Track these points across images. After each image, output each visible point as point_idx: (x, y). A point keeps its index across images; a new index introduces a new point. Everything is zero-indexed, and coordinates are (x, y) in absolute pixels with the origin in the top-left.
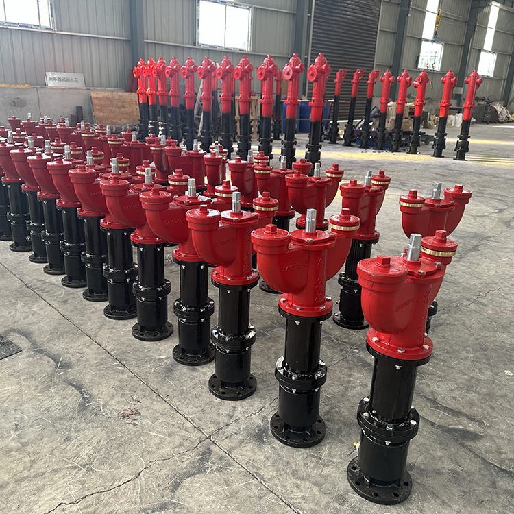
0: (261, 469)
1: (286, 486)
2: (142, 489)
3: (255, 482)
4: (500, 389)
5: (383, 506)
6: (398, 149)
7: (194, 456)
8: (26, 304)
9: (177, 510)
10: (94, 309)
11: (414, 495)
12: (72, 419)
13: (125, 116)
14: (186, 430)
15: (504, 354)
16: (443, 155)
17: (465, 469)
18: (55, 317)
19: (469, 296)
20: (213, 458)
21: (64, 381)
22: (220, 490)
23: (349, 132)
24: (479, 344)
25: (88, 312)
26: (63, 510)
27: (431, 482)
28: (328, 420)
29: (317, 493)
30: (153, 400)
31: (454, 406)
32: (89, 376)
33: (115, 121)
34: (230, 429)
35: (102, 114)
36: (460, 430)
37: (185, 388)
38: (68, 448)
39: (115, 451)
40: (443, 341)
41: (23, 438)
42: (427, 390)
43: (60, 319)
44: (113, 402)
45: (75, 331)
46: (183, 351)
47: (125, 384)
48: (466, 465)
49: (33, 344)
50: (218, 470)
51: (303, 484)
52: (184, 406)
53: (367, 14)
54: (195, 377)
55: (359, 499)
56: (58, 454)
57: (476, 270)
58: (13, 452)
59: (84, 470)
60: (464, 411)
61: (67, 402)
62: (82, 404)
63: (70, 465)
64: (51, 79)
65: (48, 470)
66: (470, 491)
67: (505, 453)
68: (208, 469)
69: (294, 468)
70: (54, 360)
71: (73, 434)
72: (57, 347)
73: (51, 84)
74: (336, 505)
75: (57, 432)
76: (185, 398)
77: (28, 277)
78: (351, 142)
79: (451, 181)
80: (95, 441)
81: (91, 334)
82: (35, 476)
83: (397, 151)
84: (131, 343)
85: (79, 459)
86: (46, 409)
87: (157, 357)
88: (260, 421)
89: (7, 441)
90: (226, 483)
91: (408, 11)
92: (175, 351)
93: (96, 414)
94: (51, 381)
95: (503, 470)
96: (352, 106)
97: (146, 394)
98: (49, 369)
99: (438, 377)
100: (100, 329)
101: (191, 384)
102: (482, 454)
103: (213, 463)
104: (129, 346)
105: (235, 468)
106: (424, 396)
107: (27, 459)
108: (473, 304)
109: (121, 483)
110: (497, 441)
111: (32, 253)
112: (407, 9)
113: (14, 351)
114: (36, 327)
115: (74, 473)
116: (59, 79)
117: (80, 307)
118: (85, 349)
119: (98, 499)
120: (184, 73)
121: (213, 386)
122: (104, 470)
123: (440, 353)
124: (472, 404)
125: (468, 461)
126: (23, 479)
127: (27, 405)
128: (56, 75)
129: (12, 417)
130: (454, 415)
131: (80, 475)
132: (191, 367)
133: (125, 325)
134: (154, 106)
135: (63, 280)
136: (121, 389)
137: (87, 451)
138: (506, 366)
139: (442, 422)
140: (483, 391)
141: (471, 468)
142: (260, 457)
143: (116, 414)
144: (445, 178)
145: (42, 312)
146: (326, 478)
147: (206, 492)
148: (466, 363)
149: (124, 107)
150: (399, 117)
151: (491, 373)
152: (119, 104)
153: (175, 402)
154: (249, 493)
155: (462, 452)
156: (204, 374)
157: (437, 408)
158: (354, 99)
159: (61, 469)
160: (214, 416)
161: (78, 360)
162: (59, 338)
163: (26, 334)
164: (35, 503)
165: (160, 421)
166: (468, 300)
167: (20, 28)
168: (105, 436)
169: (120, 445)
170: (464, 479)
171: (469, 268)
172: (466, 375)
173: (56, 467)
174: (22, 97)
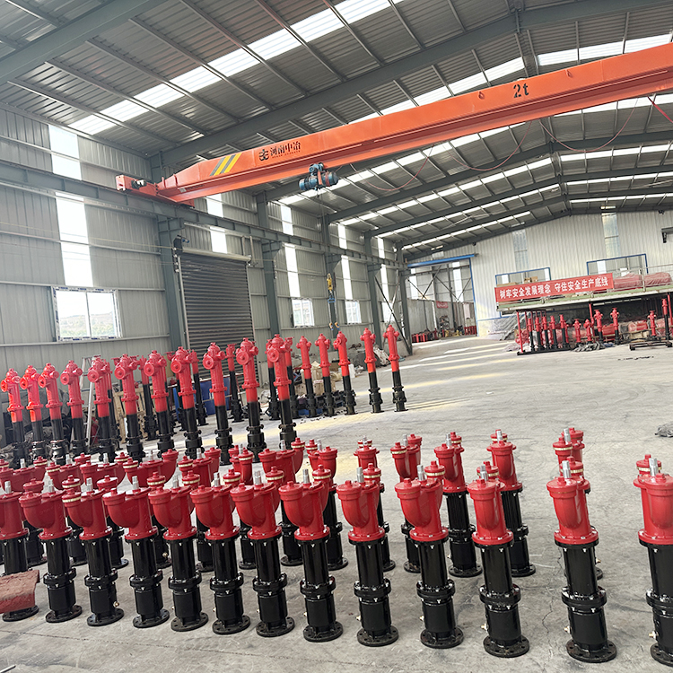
16: (382, 409)
83: (333, 414)
91: (274, 274)
112: (272, 272)
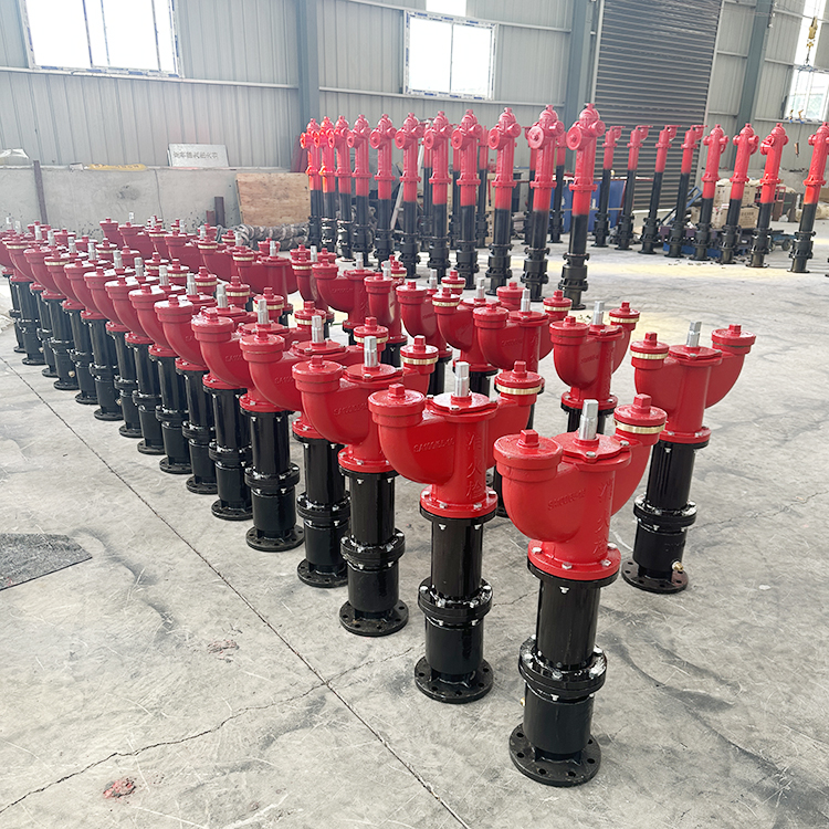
0: (388, 727)
1: (419, 752)
2: (222, 744)
3: (378, 743)
4: (781, 642)
5: (550, 788)
6: (730, 259)
7: (301, 706)
8: (106, 495)
9: (264, 772)
10: (199, 505)
11: (600, 777)
12: (145, 650)
13: (289, 211)
14: (297, 672)
15: (807, 591)
16: (807, 269)
17: (689, 748)
18: (144, 514)
19: (778, 501)
20: (326, 709)
21: (142, 600)
22: (327, 750)
23: (650, 231)
24: (771, 575)
25: (191, 508)
26: (117, 761)
27: (633, 763)
28: (500, 670)
29: (461, 764)
30: (260, 631)
31: (699, 661)
32: (178, 595)
33: (273, 219)
34: (358, 674)
35: (253, 209)
36: (700, 696)
37: (306, 617)
38: (135, 686)
39: (195, 694)
40: (712, 569)
41: (78, 671)
42: (664, 637)
43: (151, 517)
44: (204, 631)
45: (168, 534)
46: (312, 567)
47: (223, 608)
48: (693, 743)
49: (108, 550)
50: (330, 726)
51: (443, 751)
52: (301, 641)
53: (695, 26)
54: (323, 603)
55: (519, 776)
56: (119, 693)
57: (805, 460)
58: (63, 688)
59: (151, 715)
60: (714, 669)
61: (142, 628)
62: (161, 632)
63: (134, 708)
64: (176, 155)
65: (105, 713)
66: (687, 777)
67: (758, 731)
68: (316, 723)
69: (436, 729)
70: (134, 572)
71: (144, 670)
72: (139, 555)
73: (177, 162)
74: (483, 781)
75: (122, 665)
76: (304, 630)
77: (114, 457)
78: (653, 246)
79: (809, 314)
80: (171, 680)
81: (190, 539)
82: (87, 719)
84: (242, 553)
85: (147, 701)
86: (113, 636)
87: (276, 574)
88: (403, 666)
89: (58, 673)
90: (338, 742)
91: (770, 18)
92: (301, 567)
93: (178, 646)
94: (125, 599)
95: (747, 753)
96: (657, 186)
97: (251, 622)
98: (124, 584)
99: (689, 619)
100: (203, 532)
101: (316, 612)
102: (723, 730)
103: (325, 716)
104: (240, 556)
105: (354, 724)
106: (657, 646)
107: (80, 697)
108: (781, 514)
109: (196, 733)
110: (752, 714)
111: (123, 423)
112: (767, 15)
113: (81, 557)
114: (115, 526)
115: (137, 718)
116: (189, 154)
117: (180, 500)
118: (178, 559)
119: (164, 752)
120: (375, 141)
121: (345, 617)
122: (176, 717)
123: (702, 585)
124: (730, 660)
125: (697, 738)
126: (72, 721)
127: (89, 629)
128: (184, 148)
129: (68, 643)
130: (696, 675)
131: (143, 722)
132: (320, 590)
133: (239, 528)
134: (331, 196)
135: (162, 463)
136: (218, 614)
137: (158, 692)
138: (804, 609)
139: (674, 683)
140: (755, 642)
141: (698, 748)
142: (391, 713)
143: (205, 646)
144: (800, 309)
145: (126, 507)
146: (478, 746)
147: (307, 752)
148: (740, 601)
149: (287, 197)
150: (735, 205)
151: (775, 618)
152: (280, 193)
153: (289, 635)
154: (366, 758)
155: (692, 725)
156: (337, 599)
157: (673, 663)
158: (659, 176)
159: (121, 712)
160: (340, 656)
161: (166, 574)
162: (144, 543)
163: (99, 536)
164: (82, 751)
165: (263, 658)
166: (776, 507)
167: (130, 77)
168: (185, 674)
169: (203, 687)
170: (683, 761)
171: (793, 457)
172: (734, 618)
173: (115, 709)
174: (133, 184)
